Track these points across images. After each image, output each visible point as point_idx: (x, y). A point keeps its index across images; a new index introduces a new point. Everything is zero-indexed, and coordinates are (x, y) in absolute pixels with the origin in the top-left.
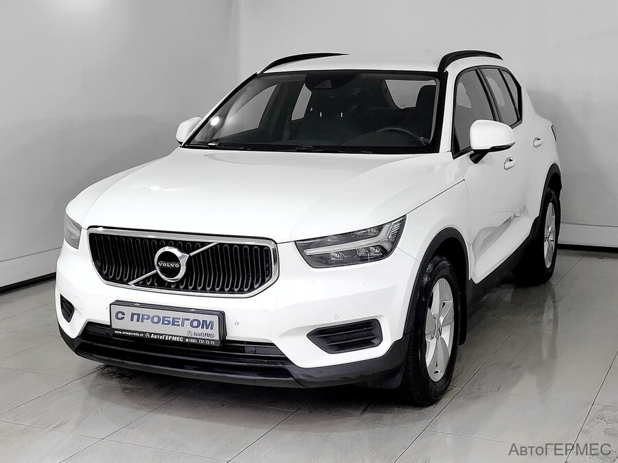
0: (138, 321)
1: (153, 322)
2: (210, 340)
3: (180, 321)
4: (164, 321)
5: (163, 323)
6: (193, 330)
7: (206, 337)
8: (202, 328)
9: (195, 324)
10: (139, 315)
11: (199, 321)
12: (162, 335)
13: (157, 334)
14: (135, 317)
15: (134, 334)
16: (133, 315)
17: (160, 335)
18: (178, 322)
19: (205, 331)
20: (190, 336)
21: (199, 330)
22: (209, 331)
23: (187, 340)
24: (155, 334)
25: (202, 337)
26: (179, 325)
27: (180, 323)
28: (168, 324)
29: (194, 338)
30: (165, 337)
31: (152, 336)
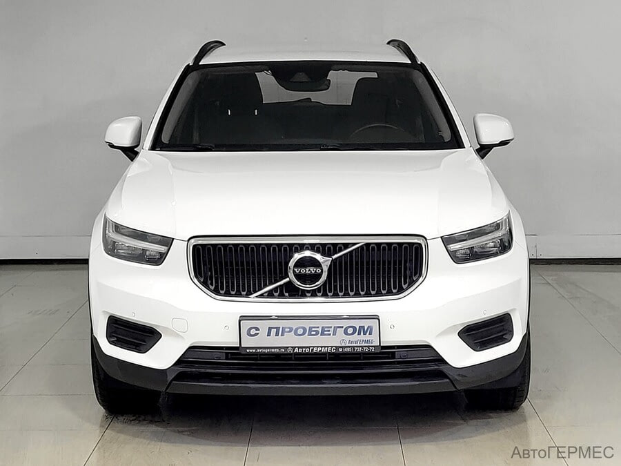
0: (277, 334)
1: (296, 334)
2: (369, 347)
3: (332, 330)
4: (311, 332)
5: (310, 334)
6: (347, 338)
7: (364, 344)
8: (359, 334)
9: (350, 331)
10: (278, 329)
11: (354, 328)
12: (309, 347)
13: (302, 348)
14: (274, 331)
15: (273, 350)
16: (270, 329)
17: (306, 347)
18: (329, 331)
19: (362, 337)
20: (343, 345)
21: (355, 337)
22: (367, 337)
23: (341, 350)
24: (299, 348)
25: (358, 345)
26: (330, 334)
27: (331, 332)
28: (316, 334)
29: (349, 347)
30: (312, 350)
31: (296, 350)
